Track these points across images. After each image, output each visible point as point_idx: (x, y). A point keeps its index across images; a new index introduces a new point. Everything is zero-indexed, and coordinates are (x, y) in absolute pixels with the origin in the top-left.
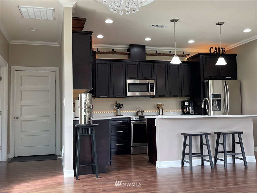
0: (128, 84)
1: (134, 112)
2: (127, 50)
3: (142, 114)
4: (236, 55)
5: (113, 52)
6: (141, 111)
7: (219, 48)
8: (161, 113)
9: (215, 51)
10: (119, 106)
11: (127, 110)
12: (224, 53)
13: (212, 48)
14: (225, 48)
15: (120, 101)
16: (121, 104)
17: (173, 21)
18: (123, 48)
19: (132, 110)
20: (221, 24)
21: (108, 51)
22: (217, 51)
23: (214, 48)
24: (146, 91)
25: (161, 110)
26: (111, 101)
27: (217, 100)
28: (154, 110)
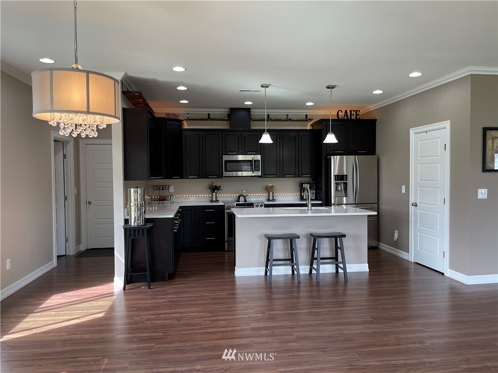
0: (225, 161)
2: (228, 114)
3: (245, 198)
4: (376, 120)
5: (209, 118)
6: (243, 196)
7: (351, 111)
8: (271, 198)
9: (345, 116)
10: (214, 189)
11: (227, 193)
12: (358, 117)
13: (340, 112)
14: (359, 111)
15: (217, 182)
16: (218, 185)
17: (264, 87)
18: (223, 112)
19: (234, 194)
20: (333, 88)
21: (203, 117)
22: (347, 116)
23: (344, 112)
24: (250, 170)
25: (271, 193)
26: (205, 183)
27: (344, 183)
28: (263, 193)
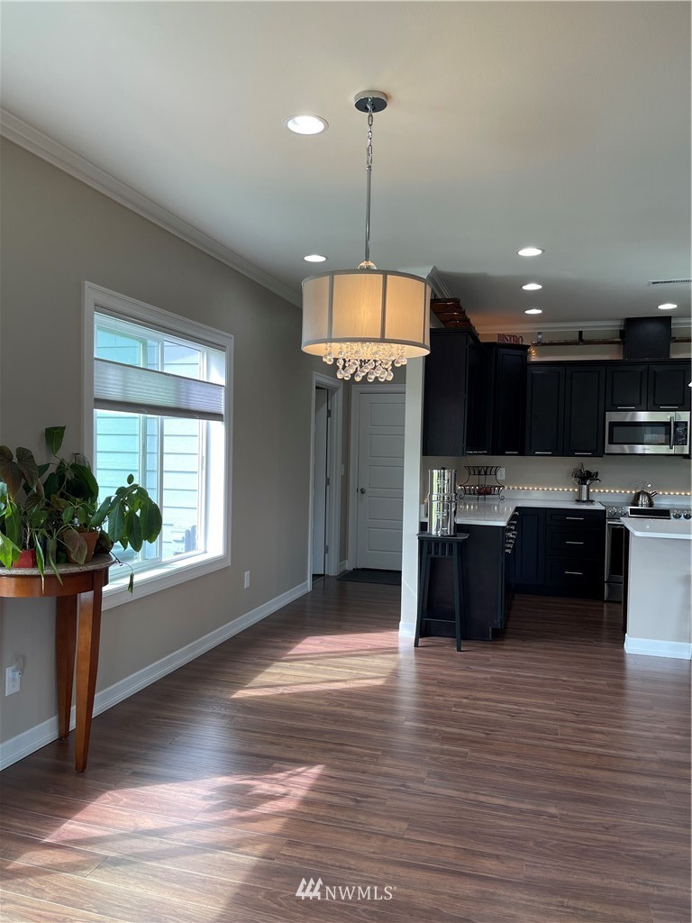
0: (610, 423)
1: (631, 493)
2: (621, 331)
3: (650, 499)
5: (581, 340)
6: (647, 493)
10: (585, 477)
11: (610, 486)
15: (591, 464)
16: (593, 471)
18: (611, 327)
19: (626, 488)
21: (569, 339)
24: (663, 442)
26: (568, 464)
